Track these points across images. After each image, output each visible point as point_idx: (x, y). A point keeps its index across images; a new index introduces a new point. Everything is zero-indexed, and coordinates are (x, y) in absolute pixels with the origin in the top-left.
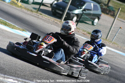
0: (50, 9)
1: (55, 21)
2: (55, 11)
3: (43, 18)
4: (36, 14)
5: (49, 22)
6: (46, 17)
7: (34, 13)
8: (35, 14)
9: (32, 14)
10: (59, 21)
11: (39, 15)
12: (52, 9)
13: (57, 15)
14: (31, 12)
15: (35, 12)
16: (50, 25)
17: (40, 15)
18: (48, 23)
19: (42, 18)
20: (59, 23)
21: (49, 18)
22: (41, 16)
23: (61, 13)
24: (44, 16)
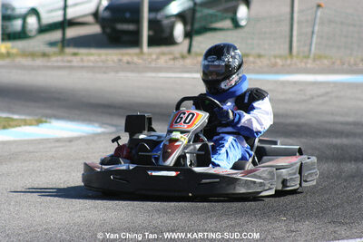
0: (95, 29)
1: (126, 59)
2: (114, 30)
3: (85, 64)
4: (59, 58)
5: (107, 68)
6: (92, 58)
7: (54, 59)
8: (57, 61)
9: (49, 64)
10: (136, 54)
11: (70, 58)
12: (103, 27)
13: (125, 38)
14: (45, 59)
15: (55, 54)
16: (112, 75)
17: (74, 59)
18: (105, 73)
19: (81, 64)
20: (135, 59)
21: (103, 57)
22: (78, 58)
23: (131, 27)
24: (85, 58)
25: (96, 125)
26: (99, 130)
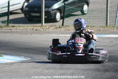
0: (22, 15)
1: (35, 28)
2: (30, 16)
3: (18, 31)
5: (27, 32)
6: (21, 28)
8: (5, 30)
9: (2, 31)
10: (39, 26)
11: (11, 28)
12: (25, 15)
13: (35, 19)
16: (29, 35)
17: (13, 28)
18: (26, 34)
19: (16, 31)
21: (26, 28)
23: (38, 15)
24: (18, 28)
25: (23, 57)
26: (24, 59)
